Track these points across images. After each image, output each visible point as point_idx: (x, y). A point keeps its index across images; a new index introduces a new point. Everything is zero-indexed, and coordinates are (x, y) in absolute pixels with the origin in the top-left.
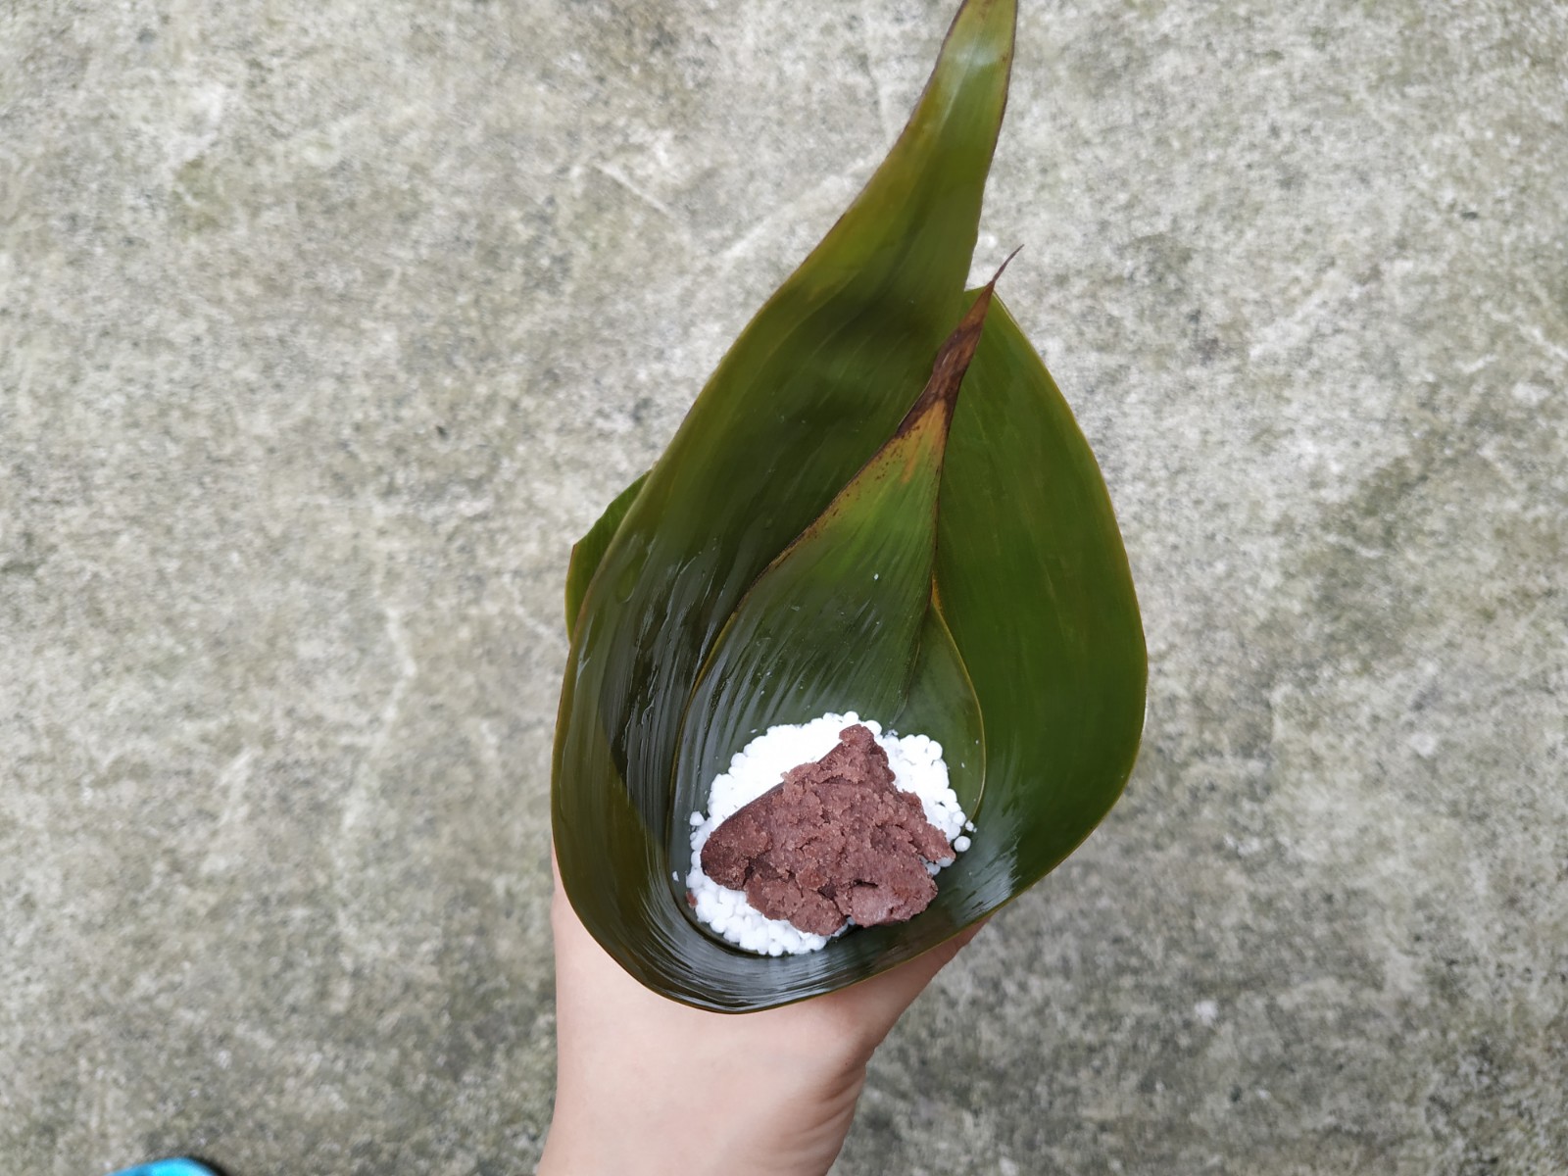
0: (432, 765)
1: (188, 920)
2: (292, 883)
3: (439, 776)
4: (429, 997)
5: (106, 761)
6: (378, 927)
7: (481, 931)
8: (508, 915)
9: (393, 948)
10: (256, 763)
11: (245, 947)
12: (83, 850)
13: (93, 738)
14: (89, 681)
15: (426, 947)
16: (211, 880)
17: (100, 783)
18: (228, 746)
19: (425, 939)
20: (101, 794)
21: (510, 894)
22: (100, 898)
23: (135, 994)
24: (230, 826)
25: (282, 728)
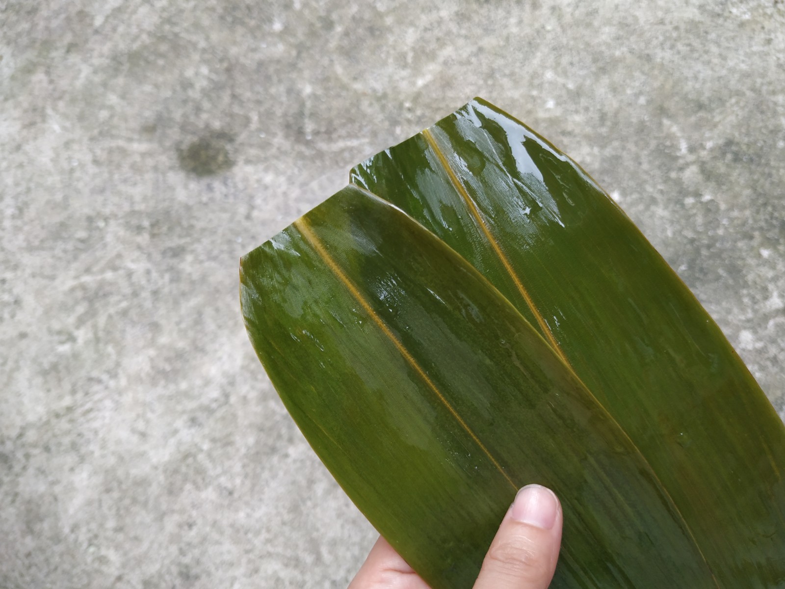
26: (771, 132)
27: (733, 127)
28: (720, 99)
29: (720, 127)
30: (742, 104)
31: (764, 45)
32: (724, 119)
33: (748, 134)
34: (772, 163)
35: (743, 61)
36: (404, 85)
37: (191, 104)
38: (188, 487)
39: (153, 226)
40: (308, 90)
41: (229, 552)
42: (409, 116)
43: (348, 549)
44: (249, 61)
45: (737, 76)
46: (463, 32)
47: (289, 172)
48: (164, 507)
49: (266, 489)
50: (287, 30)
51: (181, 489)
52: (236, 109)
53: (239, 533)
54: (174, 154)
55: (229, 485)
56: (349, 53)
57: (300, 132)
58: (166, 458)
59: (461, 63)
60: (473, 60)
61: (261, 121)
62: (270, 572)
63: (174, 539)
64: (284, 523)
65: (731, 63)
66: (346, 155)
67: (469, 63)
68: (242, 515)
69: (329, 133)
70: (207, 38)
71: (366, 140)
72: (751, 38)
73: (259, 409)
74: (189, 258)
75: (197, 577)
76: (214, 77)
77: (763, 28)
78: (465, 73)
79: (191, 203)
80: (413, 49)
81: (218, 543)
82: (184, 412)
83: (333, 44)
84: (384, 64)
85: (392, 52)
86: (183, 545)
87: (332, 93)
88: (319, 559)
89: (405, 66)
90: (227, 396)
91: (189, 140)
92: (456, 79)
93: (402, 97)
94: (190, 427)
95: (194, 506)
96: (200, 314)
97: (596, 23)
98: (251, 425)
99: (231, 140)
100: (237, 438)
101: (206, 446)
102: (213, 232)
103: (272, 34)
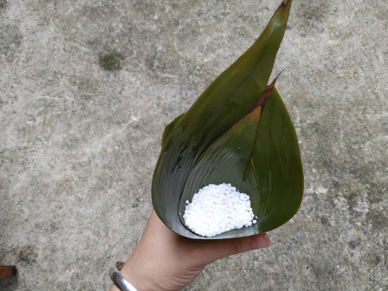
4: (362, 163)
7: (378, 168)
11: (356, 127)
12: (360, 93)
15: (371, 159)
19: (372, 158)
20: (370, 93)
24: (376, 116)
26: (334, 124)
27: (320, 117)
28: (319, 105)
29: (315, 116)
30: (327, 110)
31: (344, 89)
32: (318, 113)
33: (324, 122)
34: (330, 137)
35: (333, 93)
36: (199, 59)
37: (110, 38)
38: (64, 193)
39: (80, 84)
40: (160, 48)
41: (73, 222)
42: (197, 72)
43: (119, 235)
44: (140, 28)
45: (329, 98)
46: (229, 45)
47: (142, 80)
48: (52, 198)
49: (94, 203)
50: (159, 20)
51: (61, 193)
52: (129, 47)
53: (79, 216)
54: (98, 57)
55: (81, 197)
56: (181, 38)
57: (152, 65)
58: (59, 179)
59: (224, 58)
60: (230, 58)
61: (137, 55)
62: (86, 235)
63: (53, 211)
64: (98, 218)
65: (328, 92)
66: (167, 80)
67: (228, 59)
68: (82, 210)
69: (163, 69)
70: (126, 12)
71: (177, 77)
72: (340, 84)
73: (101, 171)
74: (92, 102)
75: (57, 229)
76: (123, 29)
77: (346, 82)
78: (225, 62)
79: (99, 79)
80: (207, 45)
81: (70, 218)
82: (71, 163)
83: (176, 33)
84: (194, 48)
85: (199, 43)
86: (55, 215)
87: (169, 53)
88: (107, 235)
89: (201, 52)
90: (90, 162)
91: (106, 53)
92: (220, 63)
93: (196, 64)
94: (72, 170)
95: (64, 201)
96: (89, 126)
97: (282, 59)
98: (96, 176)
99: (123, 59)
100: (89, 180)
101: (76, 179)
102: (104, 95)
103: (153, 20)
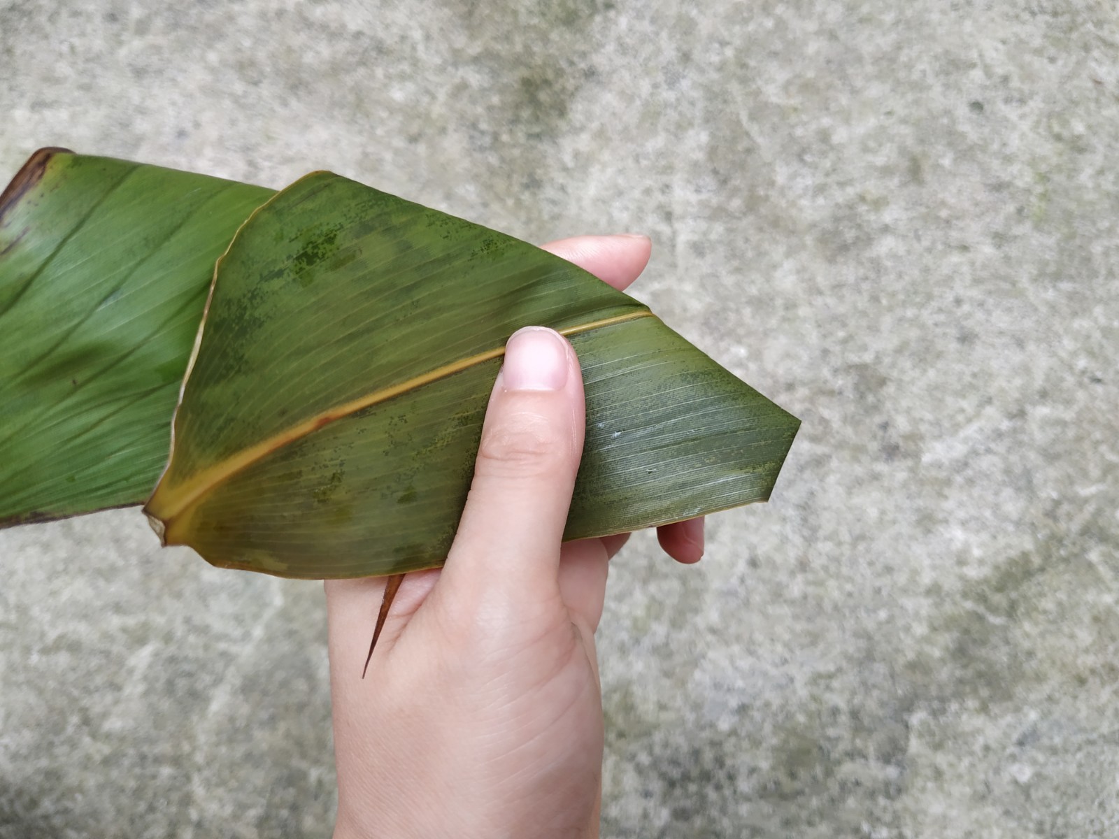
0: (280, 675)
1: (86, 763)
2: (164, 748)
3: (284, 684)
5: (52, 635)
6: (220, 791)
8: (316, 797)
9: (228, 810)
10: (156, 655)
11: (122, 790)
12: (23, 698)
13: (47, 617)
14: (52, 575)
16: (108, 736)
17: (45, 651)
18: (138, 638)
20: (44, 659)
21: (320, 782)
22: (28, 736)
23: (39, 812)
24: (129, 697)
25: (180, 630)
